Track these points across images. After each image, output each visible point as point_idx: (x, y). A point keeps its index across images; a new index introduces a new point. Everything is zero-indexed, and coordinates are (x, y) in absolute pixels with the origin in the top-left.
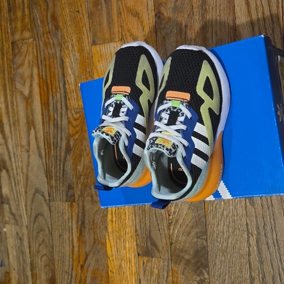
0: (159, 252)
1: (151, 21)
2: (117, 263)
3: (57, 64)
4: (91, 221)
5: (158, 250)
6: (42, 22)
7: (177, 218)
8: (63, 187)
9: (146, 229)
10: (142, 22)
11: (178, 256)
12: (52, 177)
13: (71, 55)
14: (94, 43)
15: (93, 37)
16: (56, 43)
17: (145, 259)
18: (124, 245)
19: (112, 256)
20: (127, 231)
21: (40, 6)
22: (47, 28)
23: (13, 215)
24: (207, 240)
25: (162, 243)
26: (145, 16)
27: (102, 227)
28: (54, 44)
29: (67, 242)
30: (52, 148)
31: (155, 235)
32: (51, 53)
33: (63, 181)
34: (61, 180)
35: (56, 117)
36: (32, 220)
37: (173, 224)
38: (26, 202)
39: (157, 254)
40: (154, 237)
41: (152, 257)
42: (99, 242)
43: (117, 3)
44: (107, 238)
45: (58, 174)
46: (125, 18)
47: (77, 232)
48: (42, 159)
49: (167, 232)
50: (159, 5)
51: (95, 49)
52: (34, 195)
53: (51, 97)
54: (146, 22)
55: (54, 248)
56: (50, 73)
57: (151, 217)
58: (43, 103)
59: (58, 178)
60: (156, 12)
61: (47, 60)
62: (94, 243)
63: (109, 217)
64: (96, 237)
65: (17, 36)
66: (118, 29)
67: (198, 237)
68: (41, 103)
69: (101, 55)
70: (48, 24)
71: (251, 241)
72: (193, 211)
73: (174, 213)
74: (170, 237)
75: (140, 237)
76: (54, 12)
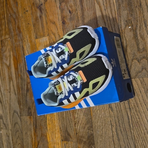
0: (71, 138)
1: (60, 25)
2: (52, 145)
3: (21, 49)
4: (40, 125)
6: (14, 30)
8: (26, 108)
10: (57, 26)
12: (21, 104)
13: (27, 44)
14: (36, 38)
15: (36, 35)
16: (20, 39)
17: (65, 142)
18: (55, 136)
19: (50, 142)
20: (56, 129)
21: (12, 23)
22: (16, 33)
23: (5, 124)
26: (58, 24)
27: (45, 127)
28: (19, 40)
29: (29, 136)
30: (20, 90)
31: (69, 130)
32: (18, 44)
33: (26, 105)
34: (25, 105)
35: (21, 74)
36: (13, 126)
37: (77, 123)
38: (10, 117)
41: (68, 141)
42: (44, 135)
43: (45, 18)
44: (47, 133)
45: (24, 102)
46: (49, 25)
47: (34, 131)
48: (16, 95)
49: (74, 128)
50: (63, 18)
51: (37, 40)
52: (13, 114)
53: (19, 65)
55: (24, 139)
56: (18, 54)
58: (16, 68)
59: (24, 104)
60: (62, 21)
61: (16, 48)
62: (42, 136)
63: (48, 122)
64: (42, 133)
65: (3, 38)
66: (47, 30)
68: (15, 68)
69: (40, 43)
70: (16, 31)
71: (113, 130)
72: (86, 116)
73: (77, 118)
74: (76, 130)
75: (62, 131)
76: (18, 25)
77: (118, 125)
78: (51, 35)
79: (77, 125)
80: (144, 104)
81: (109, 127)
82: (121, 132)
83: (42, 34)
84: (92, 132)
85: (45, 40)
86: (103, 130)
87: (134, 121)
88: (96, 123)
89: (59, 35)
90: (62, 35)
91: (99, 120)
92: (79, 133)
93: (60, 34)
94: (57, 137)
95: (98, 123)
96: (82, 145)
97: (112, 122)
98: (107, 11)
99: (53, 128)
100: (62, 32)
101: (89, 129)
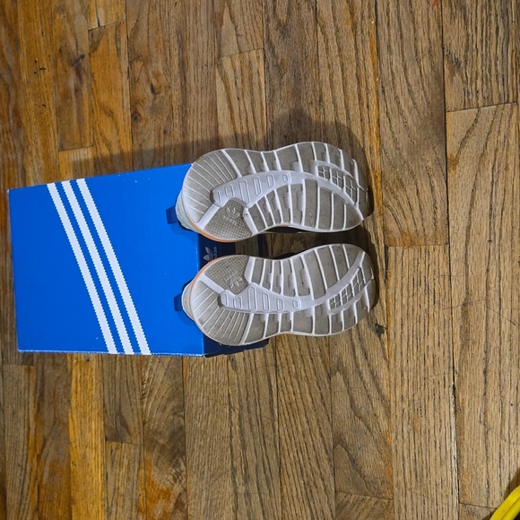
0: (130, 435)
2: (80, 451)
3: (18, 174)
4: (52, 392)
5: (129, 432)
6: (2, 117)
10: (116, 124)
11: (152, 440)
13: (34, 162)
14: (62, 148)
15: (61, 140)
16: (17, 145)
17: (114, 444)
18: (89, 426)
19: (75, 441)
20: (94, 407)
21: (1, 96)
22: (8, 125)
24: (184, 418)
25: (133, 422)
26: (119, 117)
27: (65, 400)
28: (15, 147)
29: (22, 422)
31: (126, 411)
32: (11, 159)
37: (147, 395)
39: (128, 438)
40: (125, 415)
41: (122, 443)
42: (60, 421)
43: (89, 98)
44: (70, 415)
46: (97, 117)
47: (35, 406)
49: (139, 407)
51: (63, 156)
54: (121, 123)
60: (132, 111)
61: (6, 169)
62: (54, 423)
63: (73, 384)
64: (56, 415)
66: (90, 130)
67: (175, 414)
70: (9, 120)
71: (233, 419)
73: (148, 381)
74: (143, 413)
76: (16, 105)
77: (245, 407)
78: (99, 144)
80: (308, 357)
82: (251, 426)
83: (77, 139)
85: (83, 158)
86: (210, 418)
87: (283, 400)
96: (154, 455)
98: (242, 103)
99: (85, 404)
100: (129, 141)
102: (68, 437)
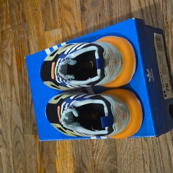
0: (87, 171)
1: (78, 13)
3: (25, 44)
4: (47, 147)
6: (17, 18)
7: (98, 148)
8: (30, 124)
9: (79, 155)
10: (73, 14)
12: (24, 118)
13: (33, 38)
14: (46, 30)
15: (45, 26)
16: (24, 31)
18: (66, 165)
19: (60, 172)
20: (68, 156)
21: (16, 8)
22: (20, 22)
23: (5, 142)
27: (53, 152)
28: (23, 31)
30: (24, 99)
32: (22, 38)
33: (31, 120)
34: (30, 120)
35: (25, 79)
36: (15, 145)
38: (11, 134)
40: (84, 161)
42: (52, 162)
43: (58, 3)
44: (56, 159)
45: (28, 116)
46: (63, 12)
47: (39, 154)
48: (19, 106)
51: (47, 33)
52: (15, 129)
53: (22, 66)
54: (75, 13)
55: (27, 164)
56: (22, 50)
57: (82, 147)
59: (28, 119)
61: (20, 42)
62: (49, 162)
64: (50, 159)
65: (4, 28)
66: (59, 19)
68: (18, 70)
69: (50, 37)
70: (20, 19)
72: (108, 144)
73: (96, 145)
74: (94, 161)
75: (76, 160)
76: (23, 11)
78: (64, 26)
79: (95, 154)
81: (140, 163)
82: (157, 172)
83: (53, 24)
84: (116, 167)
85: (56, 34)
88: (122, 155)
89: (75, 26)
90: (80, 27)
91: (126, 152)
92: (98, 165)
93: (77, 26)
94: (69, 167)
95: (125, 156)
97: (144, 157)
100: (80, 22)
101: (111, 162)
102: (56, 170)
